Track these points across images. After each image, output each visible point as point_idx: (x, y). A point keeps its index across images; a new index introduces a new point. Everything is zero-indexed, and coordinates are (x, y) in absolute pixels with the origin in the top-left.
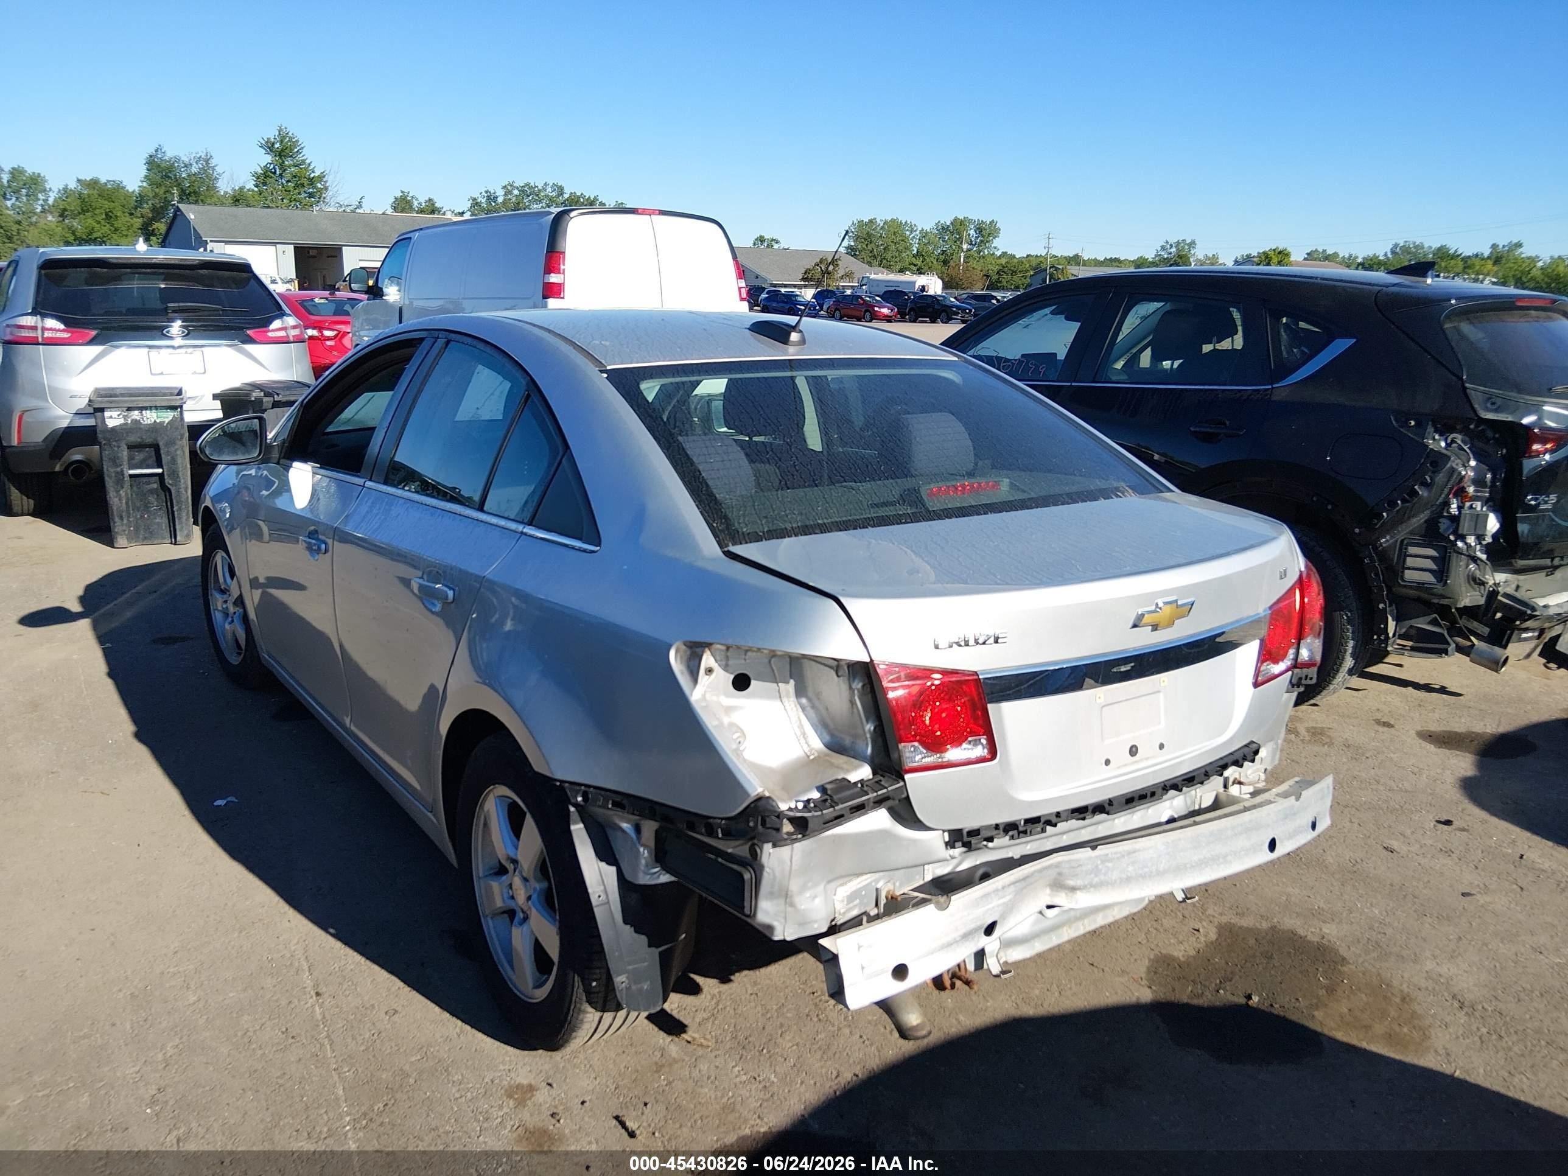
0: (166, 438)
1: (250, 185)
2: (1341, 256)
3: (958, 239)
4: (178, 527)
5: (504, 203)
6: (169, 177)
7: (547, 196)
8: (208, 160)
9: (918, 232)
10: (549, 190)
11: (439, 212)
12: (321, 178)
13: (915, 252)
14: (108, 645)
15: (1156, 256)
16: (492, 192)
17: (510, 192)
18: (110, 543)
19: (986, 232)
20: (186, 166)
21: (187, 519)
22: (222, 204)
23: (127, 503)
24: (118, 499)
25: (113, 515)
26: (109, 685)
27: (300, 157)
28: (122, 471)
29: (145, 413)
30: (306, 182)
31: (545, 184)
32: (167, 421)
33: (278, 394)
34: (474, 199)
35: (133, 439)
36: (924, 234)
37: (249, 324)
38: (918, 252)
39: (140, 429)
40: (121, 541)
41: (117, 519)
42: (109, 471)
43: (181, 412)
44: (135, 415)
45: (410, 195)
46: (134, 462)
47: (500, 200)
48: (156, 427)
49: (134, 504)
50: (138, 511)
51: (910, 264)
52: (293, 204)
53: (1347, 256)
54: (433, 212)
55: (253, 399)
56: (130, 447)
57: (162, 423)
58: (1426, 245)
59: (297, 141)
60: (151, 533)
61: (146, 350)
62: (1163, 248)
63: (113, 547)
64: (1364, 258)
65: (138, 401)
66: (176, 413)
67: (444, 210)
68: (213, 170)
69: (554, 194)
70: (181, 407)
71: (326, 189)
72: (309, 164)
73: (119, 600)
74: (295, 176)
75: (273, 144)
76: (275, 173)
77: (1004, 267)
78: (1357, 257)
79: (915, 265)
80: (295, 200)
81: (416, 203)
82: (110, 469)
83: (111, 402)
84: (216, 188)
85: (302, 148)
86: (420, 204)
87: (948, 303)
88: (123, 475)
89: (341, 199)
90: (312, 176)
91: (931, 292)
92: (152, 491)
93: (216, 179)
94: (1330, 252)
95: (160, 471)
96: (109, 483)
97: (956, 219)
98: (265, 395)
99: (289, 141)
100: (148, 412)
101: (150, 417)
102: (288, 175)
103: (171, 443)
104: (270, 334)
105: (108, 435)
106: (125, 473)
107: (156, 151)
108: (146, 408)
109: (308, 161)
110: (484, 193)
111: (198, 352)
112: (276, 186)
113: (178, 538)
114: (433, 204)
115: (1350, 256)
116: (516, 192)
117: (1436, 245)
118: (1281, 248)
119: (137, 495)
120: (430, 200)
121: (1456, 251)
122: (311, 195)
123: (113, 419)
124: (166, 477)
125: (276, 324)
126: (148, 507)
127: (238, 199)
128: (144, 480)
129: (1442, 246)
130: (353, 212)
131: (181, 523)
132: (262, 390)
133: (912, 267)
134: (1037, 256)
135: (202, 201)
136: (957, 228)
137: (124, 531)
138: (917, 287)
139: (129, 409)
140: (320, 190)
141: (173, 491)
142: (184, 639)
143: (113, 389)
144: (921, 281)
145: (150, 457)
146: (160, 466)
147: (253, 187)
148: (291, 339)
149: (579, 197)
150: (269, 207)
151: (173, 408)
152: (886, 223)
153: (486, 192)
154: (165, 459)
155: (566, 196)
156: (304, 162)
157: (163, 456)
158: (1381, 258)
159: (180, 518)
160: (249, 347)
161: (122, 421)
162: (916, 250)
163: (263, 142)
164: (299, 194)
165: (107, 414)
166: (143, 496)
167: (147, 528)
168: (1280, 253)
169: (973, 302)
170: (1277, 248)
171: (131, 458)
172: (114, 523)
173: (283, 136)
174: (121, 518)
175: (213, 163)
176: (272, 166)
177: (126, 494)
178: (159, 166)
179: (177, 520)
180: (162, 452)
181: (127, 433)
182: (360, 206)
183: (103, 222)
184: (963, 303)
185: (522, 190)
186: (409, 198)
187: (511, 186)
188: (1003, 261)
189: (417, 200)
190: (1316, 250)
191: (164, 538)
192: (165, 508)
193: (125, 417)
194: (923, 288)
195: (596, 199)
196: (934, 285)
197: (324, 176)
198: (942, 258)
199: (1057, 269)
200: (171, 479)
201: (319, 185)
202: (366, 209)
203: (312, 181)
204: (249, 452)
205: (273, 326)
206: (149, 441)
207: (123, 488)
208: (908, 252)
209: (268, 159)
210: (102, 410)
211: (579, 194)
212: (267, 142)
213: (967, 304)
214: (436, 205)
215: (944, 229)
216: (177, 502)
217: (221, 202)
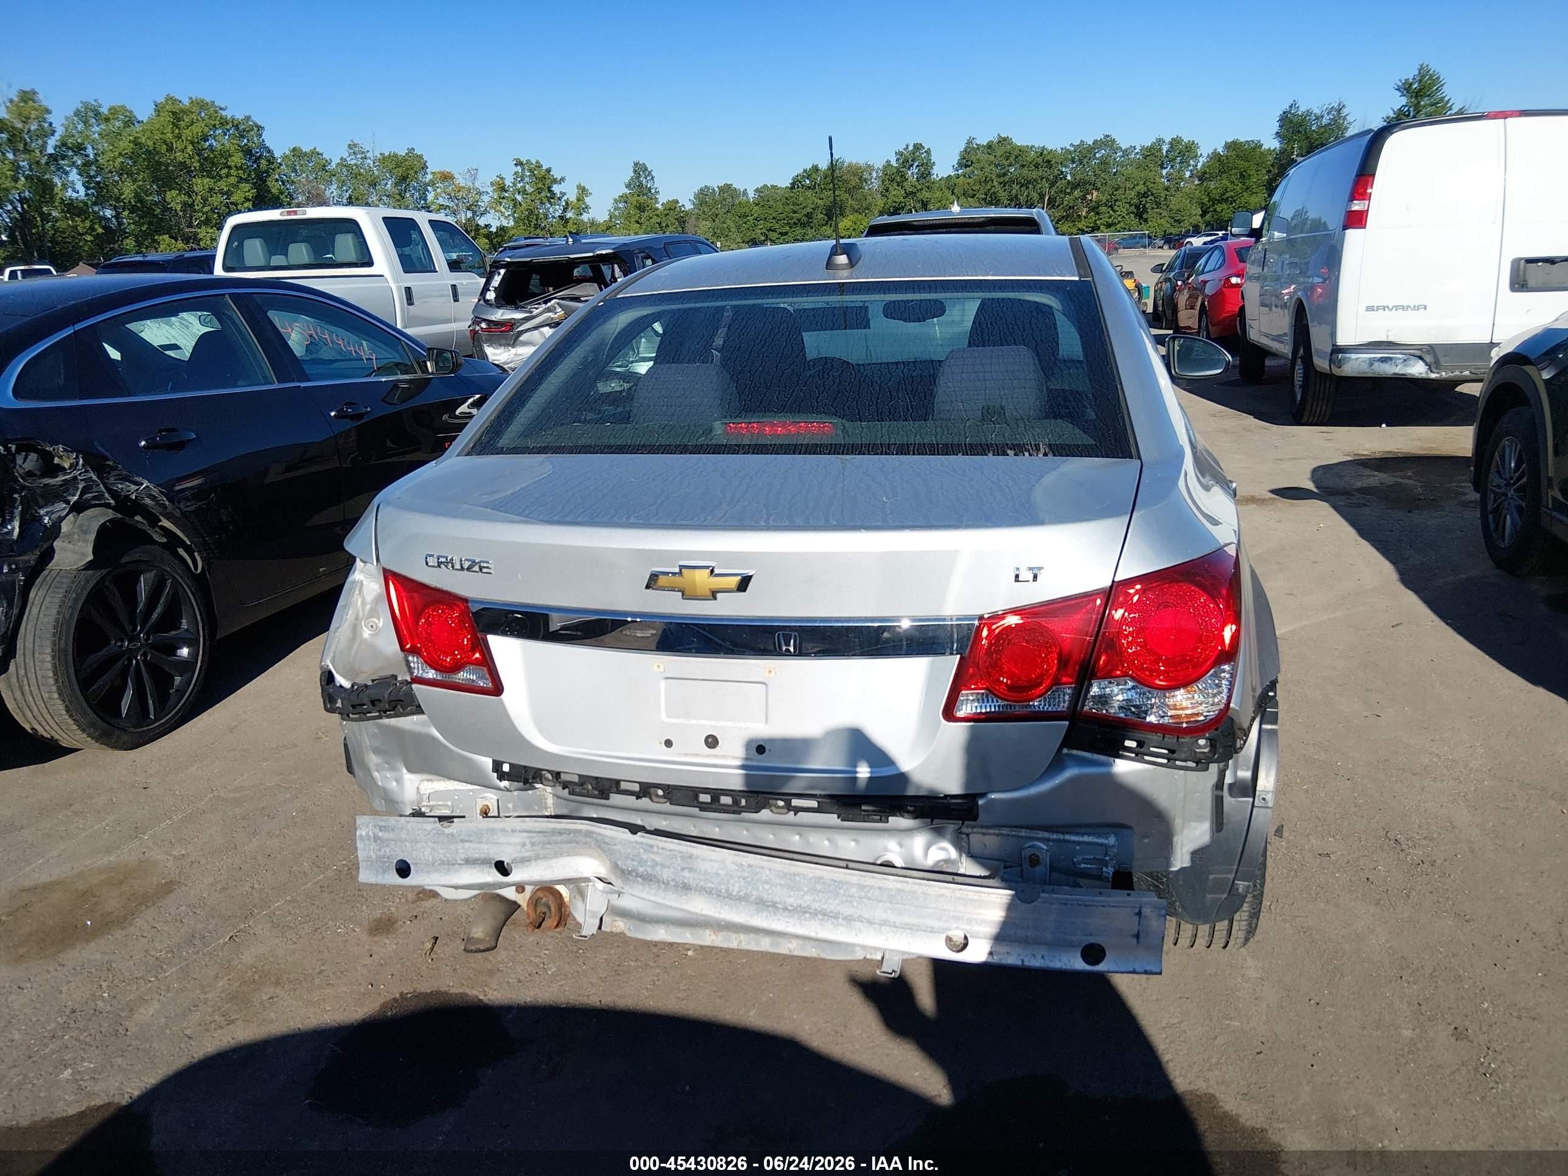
6: (1299, 132)
8: (1341, 110)
20: (1317, 118)
27: (1439, 97)
59: (1438, 78)
68: (1344, 119)
75: (1410, 86)
85: (1442, 86)
99: (1429, 80)
107: (1291, 107)
163: (1400, 85)
173: (1422, 75)
175: (1345, 112)
176: (1406, 107)
178: (1291, 122)
183: (1236, 182)
209: (1404, 101)
212: (1403, 85)
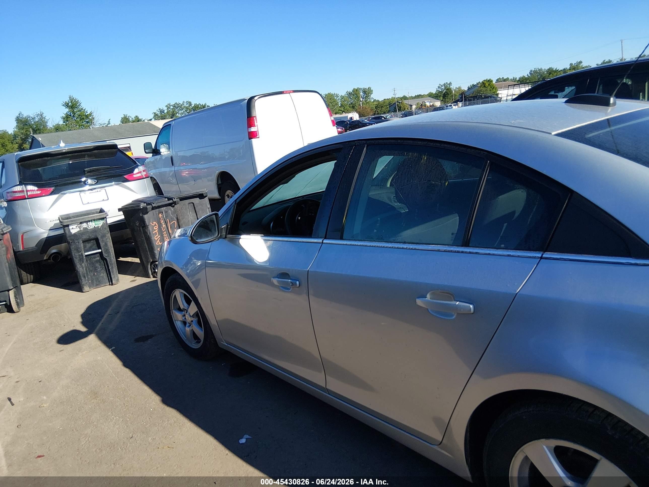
0: (101, 234)
1: (61, 122)
2: (510, 79)
3: (356, 97)
4: (112, 276)
5: (167, 112)
6: (27, 125)
7: (184, 107)
8: (42, 114)
9: (340, 97)
10: (185, 104)
11: (141, 121)
12: (90, 114)
13: (340, 106)
14: (114, 348)
15: (437, 91)
16: (162, 109)
17: (169, 108)
18: (80, 289)
19: (367, 92)
20: (33, 119)
21: (116, 272)
22: (51, 132)
23: (86, 269)
24: (81, 268)
25: (80, 276)
26: (128, 373)
27: (80, 107)
28: (82, 255)
29: (90, 224)
30: (85, 117)
31: (183, 102)
32: (100, 225)
33: (154, 203)
34: (155, 113)
35: (85, 237)
36: (342, 97)
37: (124, 172)
38: (341, 105)
39: (88, 232)
40: (86, 288)
41: (82, 278)
42: (75, 254)
43: (106, 220)
44: (85, 225)
45: (128, 116)
46: (86, 249)
47: (166, 111)
48: (95, 230)
49: (89, 269)
50: (92, 272)
51: (339, 110)
52: (80, 127)
53: (512, 78)
54: (138, 121)
55: (142, 207)
56: (84, 242)
57: (98, 227)
58: (543, 69)
59: (78, 101)
60: (99, 281)
61: (79, 193)
62: (439, 87)
63: (83, 292)
64: (519, 78)
65: (85, 218)
66: (104, 221)
67: (143, 119)
68: (45, 118)
69: (188, 105)
70: (106, 218)
71: (94, 118)
72: (85, 110)
73: (103, 320)
74: (79, 116)
75: (68, 104)
76: (71, 116)
77: (378, 105)
78: (516, 78)
79: (341, 111)
80: (81, 125)
81: (131, 119)
82: (76, 254)
83: (72, 221)
84: (47, 126)
85: (81, 103)
86: (132, 119)
87: (364, 122)
88: (82, 256)
89: (100, 122)
90: (87, 114)
91: (355, 119)
92: (97, 261)
93: (47, 122)
94: (505, 78)
95: (100, 251)
96: (76, 261)
97: (354, 89)
98: (147, 205)
99: (75, 101)
100: (90, 223)
101: (92, 225)
102: (76, 116)
103: (104, 236)
104: (134, 176)
105: (73, 238)
106: (83, 255)
107: (19, 115)
108: (89, 221)
109: (84, 108)
110: (158, 110)
111: (103, 190)
112: (72, 121)
113: (113, 282)
114: (138, 118)
115: (514, 78)
116: (172, 107)
117: (547, 68)
118: (488, 79)
119: (90, 264)
120: (136, 116)
121: (556, 69)
122: (87, 122)
123: (74, 229)
124: (103, 253)
125: (136, 171)
126: (96, 270)
127: (57, 129)
128: (92, 256)
129: (550, 68)
130: (107, 126)
131: (114, 274)
132: (145, 203)
133: (340, 111)
134: (388, 99)
135: (42, 132)
136: (355, 92)
137: (87, 283)
138: (349, 118)
139: (81, 223)
140: (91, 120)
141: (108, 260)
142: (151, 337)
143: (68, 215)
144: (350, 115)
145: (94, 245)
146: (99, 248)
147: (63, 123)
148: (144, 177)
149: (198, 105)
150: (71, 130)
151: (103, 219)
152: (326, 95)
153: (159, 109)
154: (102, 244)
155: (193, 105)
156: (82, 109)
157: (101, 243)
158: (526, 77)
159: (113, 272)
160: (126, 184)
161: (78, 229)
162: (340, 104)
163: (64, 104)
164: (83, 122)
165: (70, 227)
166: (93, 264)
167: (97, 279)
168: (488, 81)
169: (374, 120)
170: (487, 79)
171: (85, 247)
172: (82, 280)
173: (72, 99)
174: (85, 277)
175: (44, 115)
176: (69, 113)
177: (85, 265)
178: (21, 121)
179: (111, 273)
180: (100, 241)
181: (82, 235)
182: (109, 123)
183: (1, 148)
184: (370, 121)
185: (174, 106)
186: (127, 117)
187: (169, 105)
188: (375, 103)
189: (131, 117)
190: (500, 78)
191: (106, 283)
192: (104, 268)
193: (80, 227)
194: (351, 118)
195: (205, 105)
196: (355, 116)
197: (92, 114)
198: (351, 105)
199: (399, 103)
200: (106, 254)
201: (90, 118)
202: (112, 124)
203: (87, 116)
204: (213, 235)
205: (135, 172)
206: (93, 237)
207: (83, 262)
208: (337, 106)
209: (67, 110)
210: (68, 226)
211: (198, 104)
212: (65, 103)
213: (372, 121)
214: (139, 118)
215: (350, 94)
216: (111, 264)
217: (50, 131)
